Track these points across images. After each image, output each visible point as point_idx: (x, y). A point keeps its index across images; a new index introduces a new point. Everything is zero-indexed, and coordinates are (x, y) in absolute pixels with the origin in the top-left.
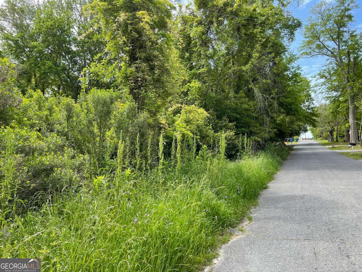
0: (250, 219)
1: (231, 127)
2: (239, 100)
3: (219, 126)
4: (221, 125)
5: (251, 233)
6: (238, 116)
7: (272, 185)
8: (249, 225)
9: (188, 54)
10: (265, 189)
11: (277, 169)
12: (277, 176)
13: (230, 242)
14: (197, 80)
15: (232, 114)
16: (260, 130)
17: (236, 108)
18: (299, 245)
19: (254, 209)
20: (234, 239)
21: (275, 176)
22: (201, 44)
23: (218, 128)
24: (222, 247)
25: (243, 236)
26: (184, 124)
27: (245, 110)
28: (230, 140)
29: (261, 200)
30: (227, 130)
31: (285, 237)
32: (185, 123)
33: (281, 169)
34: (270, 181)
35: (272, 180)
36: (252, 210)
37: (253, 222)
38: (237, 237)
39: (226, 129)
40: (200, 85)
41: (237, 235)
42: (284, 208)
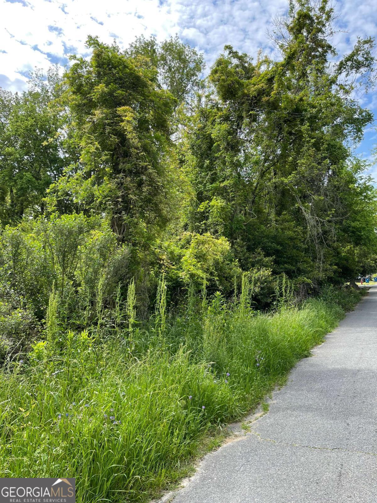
0: (265, 409)
1: (268, 263)
2: (281, 225)
3: (250, 262)
4: (254, 260)
5: (257, 433)
6: (279, 248)
7: (318, 352)
8: (260, 419)
9: (208, 161)
10: (306, 357)
11: (333, 326)
12: (331, 336)
13: (220, 449)
14: (219, 198)
15: (270, 244)
16: (312, 267)
17: (276, 236)
18: (322, 457)
19: (278, 392)
20: (229, 443)
21: (327, 336)
22: (226, 148)
23: (249, 265)
24: (206, 457)
25: (244, 438)
26: (194, 260)
27: (290, 238)
28: (266, 282)
29: (293, 376)
30: (261, 268)
31: (305, 443)
32: (195, 258)
33: (340, 326)
34: (317, 344)
35: (320, 343)
36: (273, 393)
37: (268, 415)
38: (234, 440)
39: (261, 266)
40: (224, 204)
41: (236, 436)
42: (322, 392)
